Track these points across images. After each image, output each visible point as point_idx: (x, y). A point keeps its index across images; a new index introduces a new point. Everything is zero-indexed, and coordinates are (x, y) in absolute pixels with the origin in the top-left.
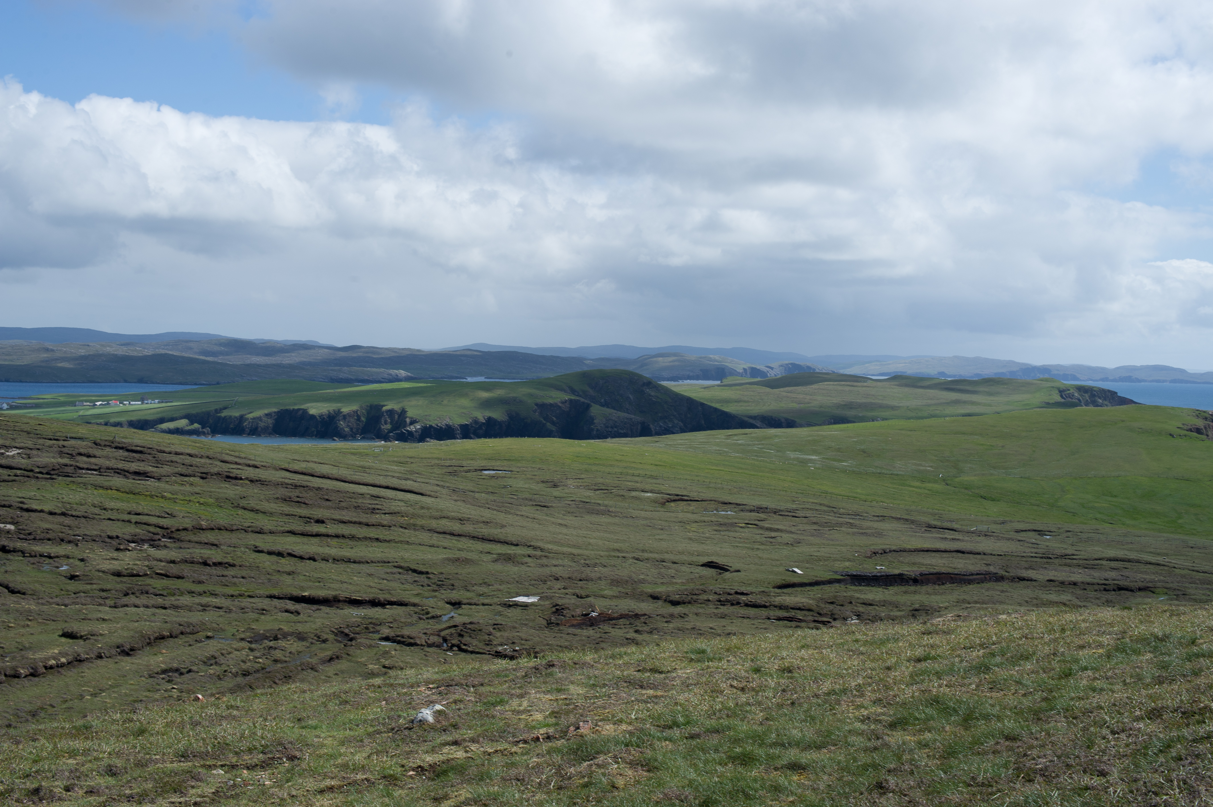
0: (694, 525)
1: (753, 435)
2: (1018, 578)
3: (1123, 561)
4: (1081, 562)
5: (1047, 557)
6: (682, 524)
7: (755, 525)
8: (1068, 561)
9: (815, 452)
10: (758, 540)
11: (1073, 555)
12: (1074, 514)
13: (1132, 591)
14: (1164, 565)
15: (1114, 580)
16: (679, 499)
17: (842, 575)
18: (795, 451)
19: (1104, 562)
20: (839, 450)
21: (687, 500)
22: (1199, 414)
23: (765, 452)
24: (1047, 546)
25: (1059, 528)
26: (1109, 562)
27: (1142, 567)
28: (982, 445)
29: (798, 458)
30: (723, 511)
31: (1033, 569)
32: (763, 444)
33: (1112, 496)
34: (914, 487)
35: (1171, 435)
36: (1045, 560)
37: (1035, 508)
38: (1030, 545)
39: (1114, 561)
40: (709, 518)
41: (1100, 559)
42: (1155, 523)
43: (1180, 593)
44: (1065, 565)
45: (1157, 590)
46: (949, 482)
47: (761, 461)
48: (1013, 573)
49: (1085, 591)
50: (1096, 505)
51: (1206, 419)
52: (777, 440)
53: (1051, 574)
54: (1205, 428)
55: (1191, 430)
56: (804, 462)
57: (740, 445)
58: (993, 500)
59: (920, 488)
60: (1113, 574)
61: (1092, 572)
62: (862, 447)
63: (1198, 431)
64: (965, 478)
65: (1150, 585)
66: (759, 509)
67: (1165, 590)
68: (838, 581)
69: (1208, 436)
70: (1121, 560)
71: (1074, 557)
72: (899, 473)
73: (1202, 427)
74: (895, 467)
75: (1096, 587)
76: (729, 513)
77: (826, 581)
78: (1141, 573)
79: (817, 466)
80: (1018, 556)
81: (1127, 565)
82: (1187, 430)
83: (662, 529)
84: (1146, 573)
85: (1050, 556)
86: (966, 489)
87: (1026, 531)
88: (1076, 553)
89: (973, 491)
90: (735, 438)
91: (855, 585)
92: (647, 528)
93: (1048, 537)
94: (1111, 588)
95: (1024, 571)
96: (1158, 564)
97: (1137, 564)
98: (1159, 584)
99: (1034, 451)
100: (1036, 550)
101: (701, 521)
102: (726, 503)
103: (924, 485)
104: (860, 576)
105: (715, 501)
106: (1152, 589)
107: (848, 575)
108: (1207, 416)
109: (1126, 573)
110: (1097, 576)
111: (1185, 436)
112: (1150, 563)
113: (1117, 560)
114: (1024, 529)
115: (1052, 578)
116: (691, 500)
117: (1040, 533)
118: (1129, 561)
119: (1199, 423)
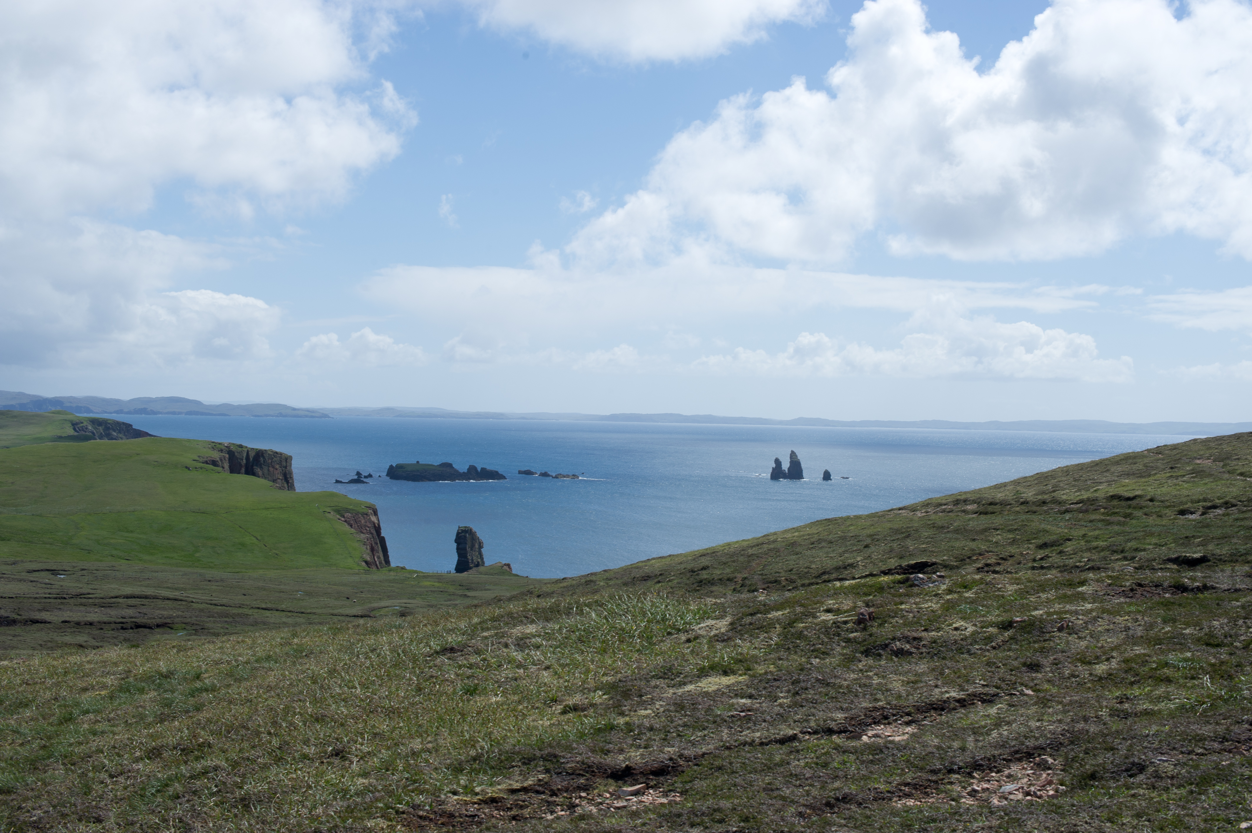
2: (31, 621)
3: (141, 598)
4: (97, 601)
5: (62, 597)
8: (84, 600)
11: (89, 594)
12: (89, 551)
13: (150, 628)
14: (181, 600)
15: (132, 618)
19: (121, 600)
22: (215, 446)
24: (62, 586)
25: (74, 567)
26: (125, 600)
27: (160, 602)
31: (47, 611)
33: (128, 532)
35: (186, 467)
36: (59, 600)
37: (48, 546)
38: (44, 585)
39: (131, 598)
41: (116, 597)
42: (172, 558)
43: (198, 627)
44: (81, 604)
45: (175, 626)
48: (26, 615)
49: (102, 631)
50: (112, 541)
51: (221, 451)
53: (67, 615)
54: (221, 460)
55: (206, 462)
60: (130, 612)
61: (109, 611)
63: (214, 463)
65: (168, 621)
67: (184, 625)
69: (223, 468)
70: (138, 597)
71: (90, 596)
73: (218, 459)
75: (113, 626)
78: (159, 609)
80: (31, 598)
81: (145, 601)
82: (203, 463)
84: (164, 609)
85: (65, 596)
87: (38, 571)
88: (91, 591)
93: (62, 576)
94: (129, 626)
95: (37, 613)
96: (176, 600)
97: (154, 600)
98: (177, 620)
99: (46, 487)
100: (49, 591)
106: (170, 625)
108: (223, 448)
109: (144, 610)
110: (114, 614)
111: (201, 468)
112: (168, 599)
113: (134, 597)
114: (37, 569)
115: (67, 619)
117: (54, 572)
118: (146, 597)
119: (216, 455)
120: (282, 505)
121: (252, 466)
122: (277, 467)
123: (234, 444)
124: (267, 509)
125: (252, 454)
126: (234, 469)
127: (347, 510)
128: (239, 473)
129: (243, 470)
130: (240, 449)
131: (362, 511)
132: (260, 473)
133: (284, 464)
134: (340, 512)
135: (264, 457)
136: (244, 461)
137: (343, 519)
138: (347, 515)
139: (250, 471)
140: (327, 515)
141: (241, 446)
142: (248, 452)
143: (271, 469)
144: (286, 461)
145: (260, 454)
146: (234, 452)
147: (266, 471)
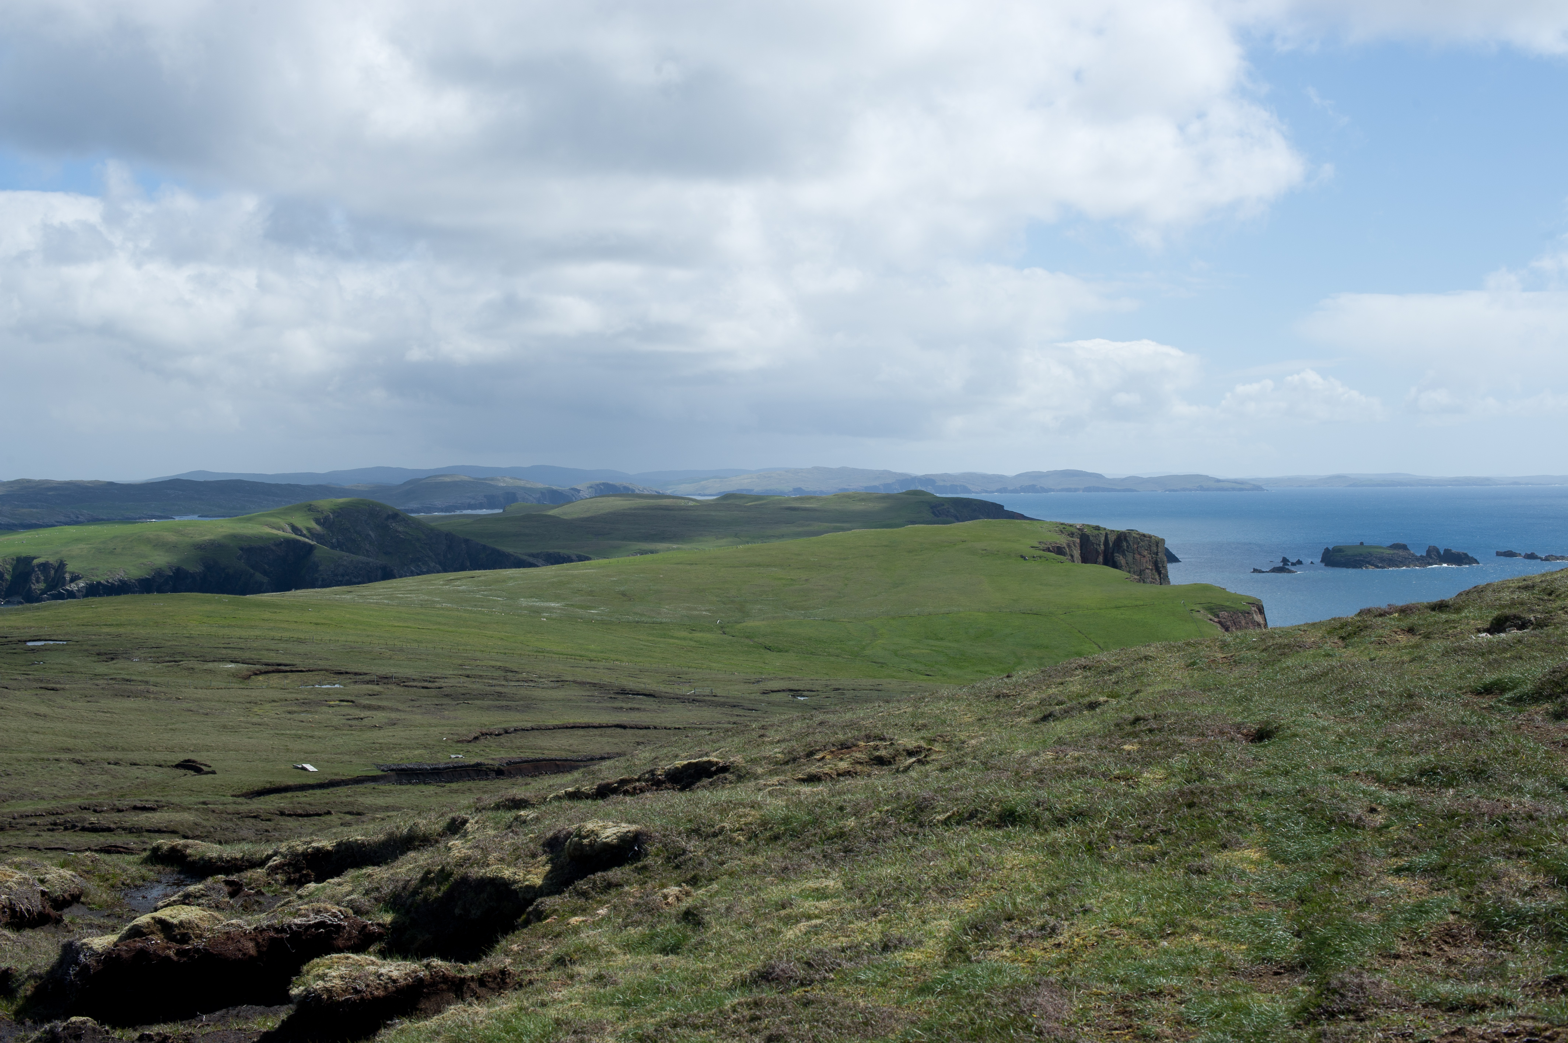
0: (268, 706)
1: (482, 578)
6: (248, 705)
7: (352, 701)
9: (557, 598)
10: (333, 724)
12: (882, 665)
16: (278, 669)
17: (383, 770)
18: (532, 597)
20: (591, 593)
21: (287, 671)
22: (1063, 529)
23: (489, 600)
25: (827, 686)
28: (780, 579)
29: (531, 606)
30: (329, 684)
32: (491, 590)
33: (937, 639)
34: (677, 638)
35: (1022, 557)
37: (832, 659)
40: (295, 696)
46: (727, 630)
47: (475, 613)
50: (913, 652)
51: (1072, 535)
52: (511, 584)
54: (1069, 546)
55: (1048, 550)
56: (537, 611)
57: (459, 592)
58: (780, 651)
59: (685, 639)
62: (622, 589)
63: (1059, 551)
64: (750, 624)
66: (384, 679)
68: (374, 779)
69: (1072, 556)
72: (664, 620)
73: (1065, 545)
74: (659, 613)
76: (337, 686)
77: (350, 780)
79: (554, 616)
82: (1044, 550)
83: (207, 714)
86: (747, 637)
89: (756, 640)
90: (458, 583)
91: (401, 784)
92: (186, 713)
93: (802, 698)
99: (846, 585)
101: (281, 700)
102: (341, 673)
103: (690, 636)
104: (411, 769)
105: (326, 670)
107: (392, 770)
108: (1074, 530)
111: (1040, 557)
114: (776, 689)
116: (292, 671)
117: (795, 692)
119: (1062, 540)
120: (1138, 603)
121: (1113, 553)
122: (1145, 553)
123: (1088, 526)
124: (1117, 608)
125: (1112, 538)
126: (1086, 559)
127: (1223, 608)
128: (1095, 562)
129: (1101, 559)
130: (1097, 532)
131: (1243, 608)
132: (1123, 562)
133: (1154, 549)
134: (1213, 610)
135: (1127, 541)
136: (1102, 547)
137: (1216, 620)
138: (1221, 614)
139: (1110, 561)
140: (1195, 614)
141: (1097, 528)
142: (1106, 535)
143: (1137, 556)
144: (1157, 546)
145: (1122, 537)
146: (1088, 536)
147: (1130, 559)
